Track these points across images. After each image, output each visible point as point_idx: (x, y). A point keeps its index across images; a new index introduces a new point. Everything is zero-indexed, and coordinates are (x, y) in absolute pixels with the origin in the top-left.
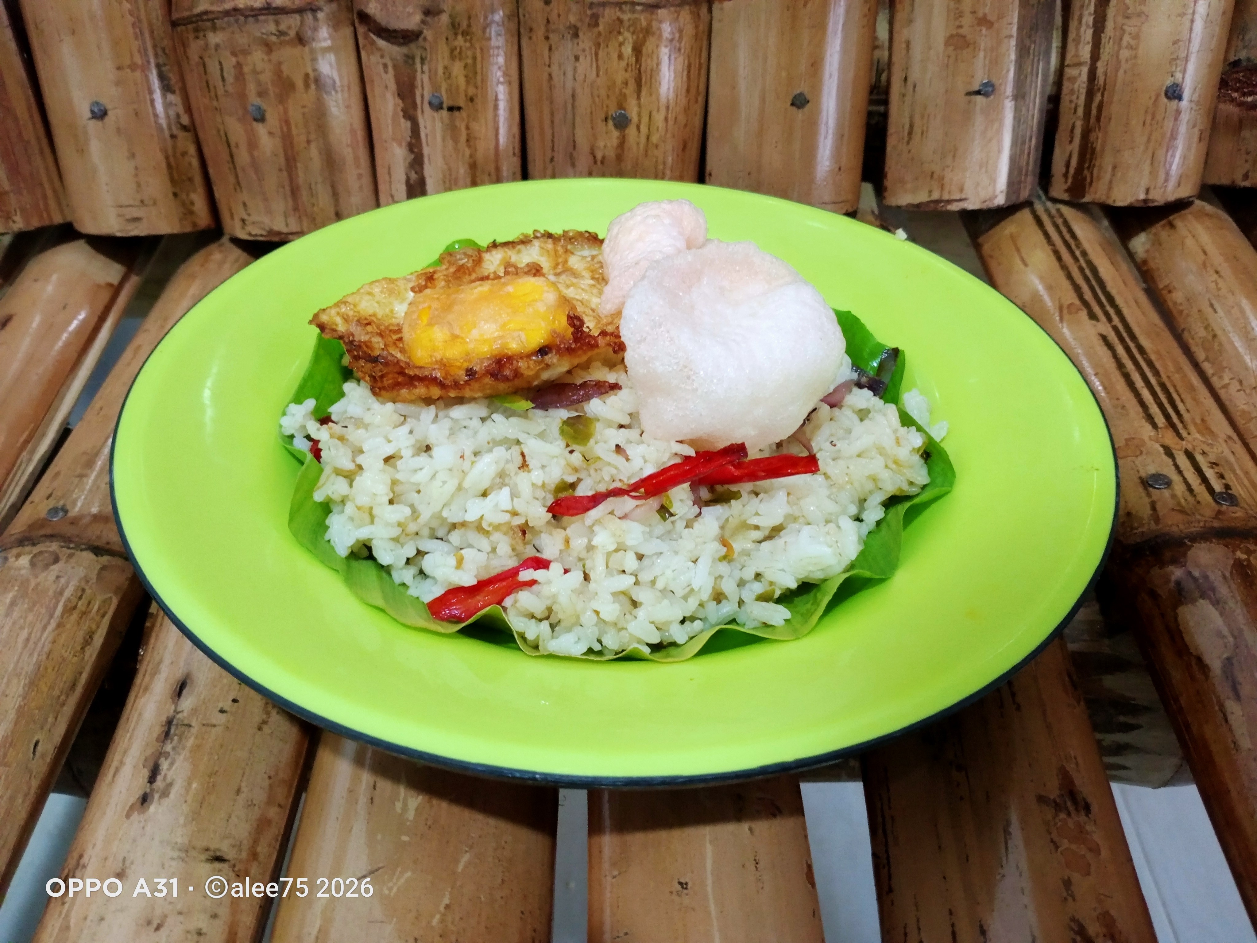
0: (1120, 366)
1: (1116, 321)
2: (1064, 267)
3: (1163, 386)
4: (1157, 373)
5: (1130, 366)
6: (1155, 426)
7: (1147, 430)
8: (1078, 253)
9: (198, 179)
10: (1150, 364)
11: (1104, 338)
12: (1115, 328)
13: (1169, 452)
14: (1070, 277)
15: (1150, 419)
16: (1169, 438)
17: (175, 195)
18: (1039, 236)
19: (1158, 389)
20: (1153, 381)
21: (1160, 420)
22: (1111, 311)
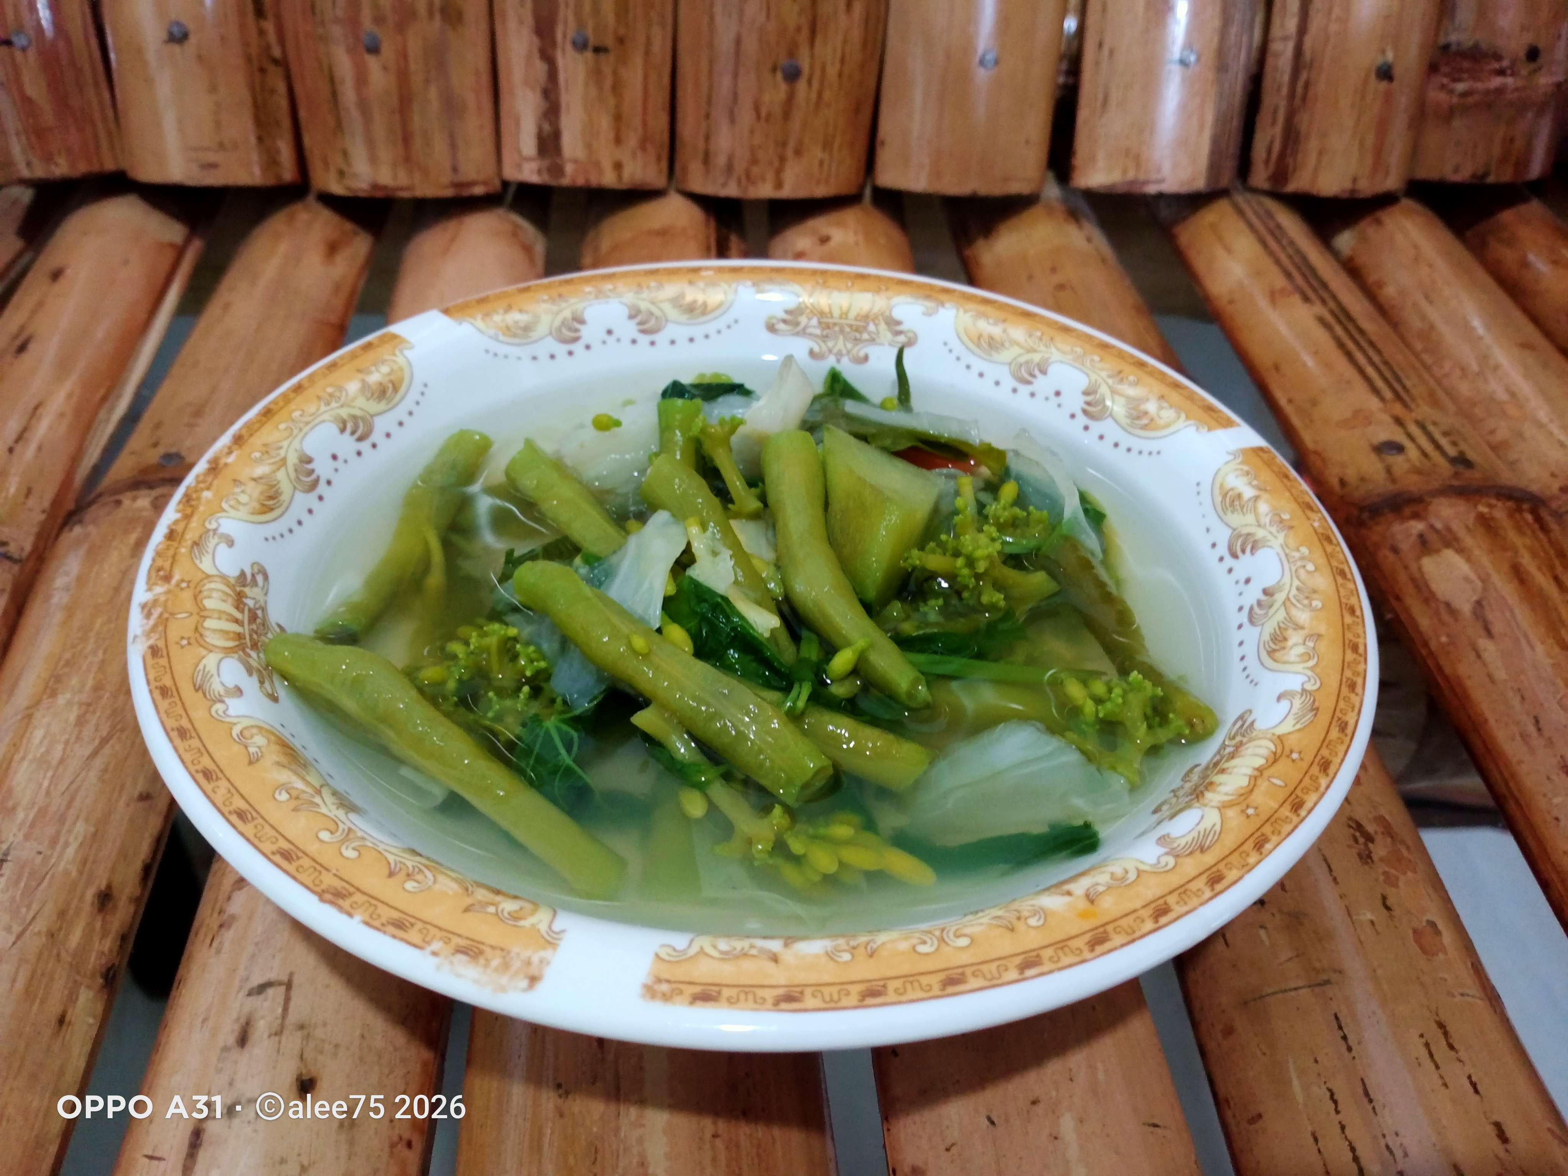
0: (1341, 345)
1: (1332, 304)
2: (1271, 253)
3: (1386, 363)
4: (1379, 352)
5: (1351, 345)
6: (1382, 399)
7: (1374, 403)
8: (1284, 242)
9: (286, 123)
10: (1372, 344)
11: (1321, 321)
12: (1332, 312)
13: (1399, 421)
14: (1277, 262)
15: (1376, 391)
16: (1398, 409)
17: (260, 139)
18: (1242, 225)
19: (1383, 368)
20: (1376, 359)
21: (1388, 394)
22: (1326, 296)
